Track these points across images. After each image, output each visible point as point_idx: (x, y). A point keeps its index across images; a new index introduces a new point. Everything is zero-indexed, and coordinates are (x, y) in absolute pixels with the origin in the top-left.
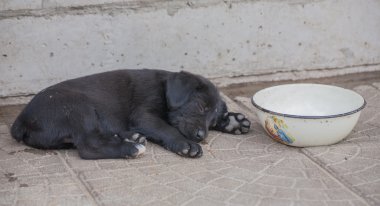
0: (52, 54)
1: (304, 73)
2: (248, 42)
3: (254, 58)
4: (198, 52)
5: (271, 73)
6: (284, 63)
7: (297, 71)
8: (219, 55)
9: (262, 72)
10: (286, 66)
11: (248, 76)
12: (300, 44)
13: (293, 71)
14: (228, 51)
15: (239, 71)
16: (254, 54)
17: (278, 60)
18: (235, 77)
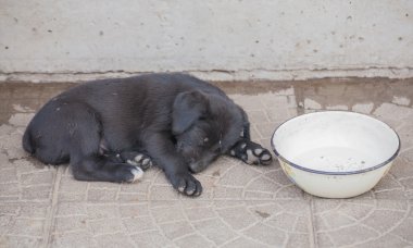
0: (101, 33)
1: (406, 70)
2: (333, 33)
3: (342, 51)
4: (272, 41)
5: (363, 69)
6: (380, 58)
7: (396, 68)
8: (298, 45)
9: (352, 67)
10: (382, 61)
11: (334, 70)
12: (400, 39)
13: (390, 68)
14: (309, 42)
15: (321, 64)
16: (341, 46)
17: (371, 55)
18: (316, 70)
